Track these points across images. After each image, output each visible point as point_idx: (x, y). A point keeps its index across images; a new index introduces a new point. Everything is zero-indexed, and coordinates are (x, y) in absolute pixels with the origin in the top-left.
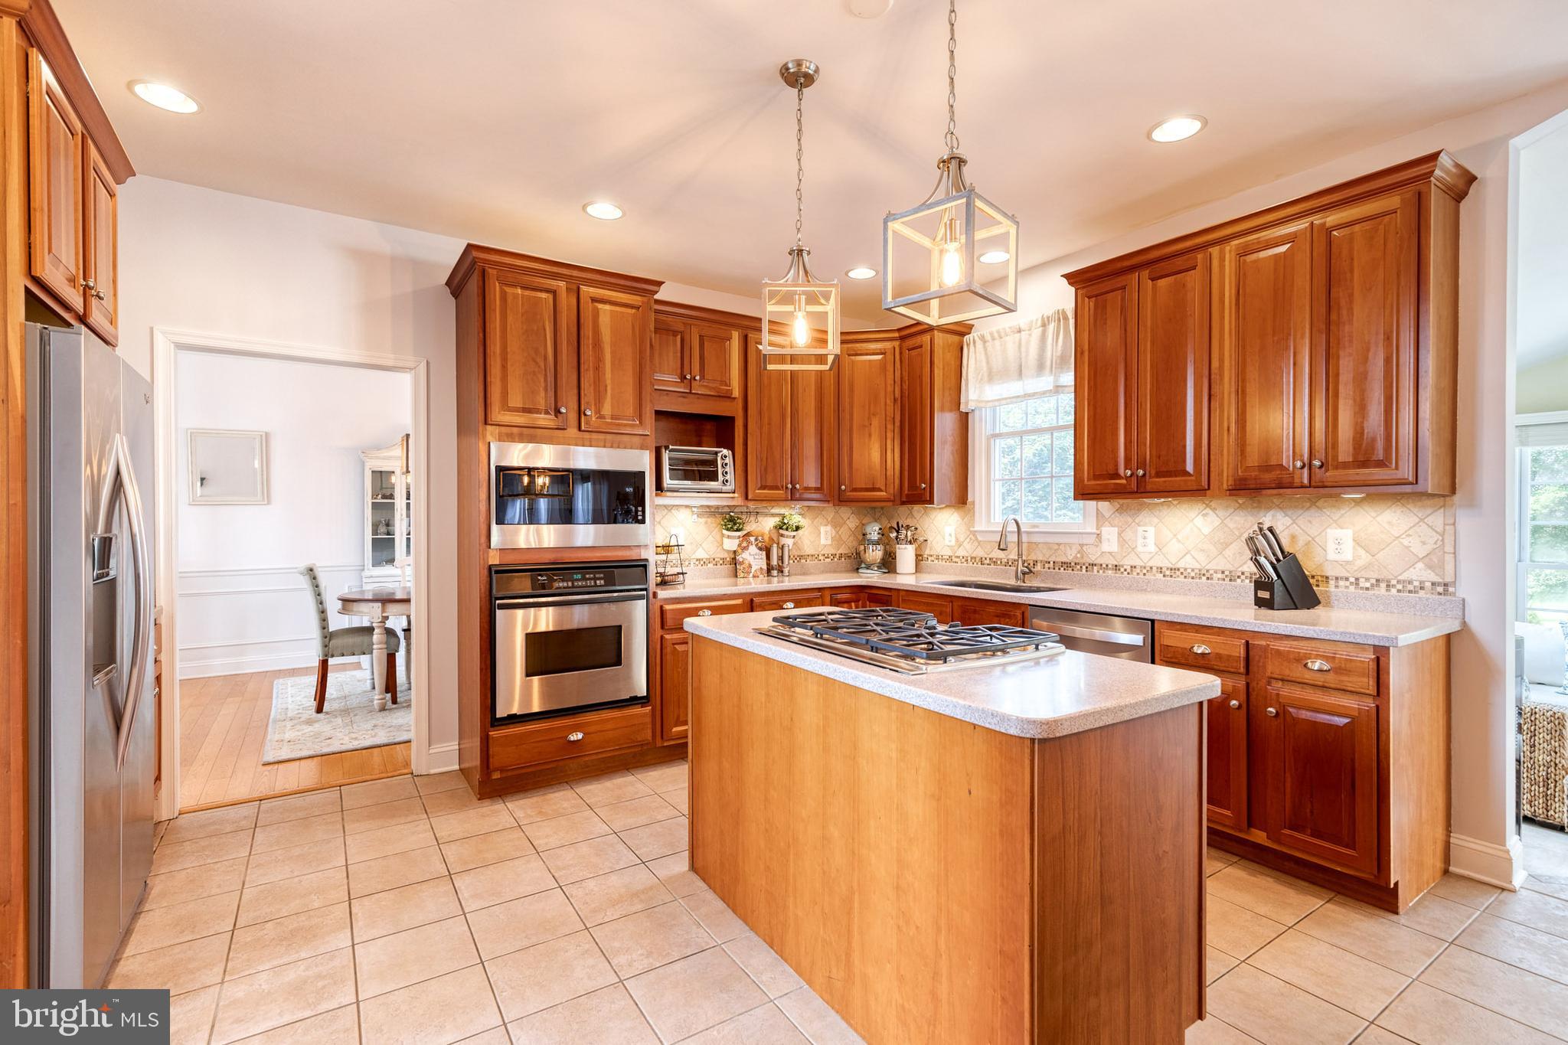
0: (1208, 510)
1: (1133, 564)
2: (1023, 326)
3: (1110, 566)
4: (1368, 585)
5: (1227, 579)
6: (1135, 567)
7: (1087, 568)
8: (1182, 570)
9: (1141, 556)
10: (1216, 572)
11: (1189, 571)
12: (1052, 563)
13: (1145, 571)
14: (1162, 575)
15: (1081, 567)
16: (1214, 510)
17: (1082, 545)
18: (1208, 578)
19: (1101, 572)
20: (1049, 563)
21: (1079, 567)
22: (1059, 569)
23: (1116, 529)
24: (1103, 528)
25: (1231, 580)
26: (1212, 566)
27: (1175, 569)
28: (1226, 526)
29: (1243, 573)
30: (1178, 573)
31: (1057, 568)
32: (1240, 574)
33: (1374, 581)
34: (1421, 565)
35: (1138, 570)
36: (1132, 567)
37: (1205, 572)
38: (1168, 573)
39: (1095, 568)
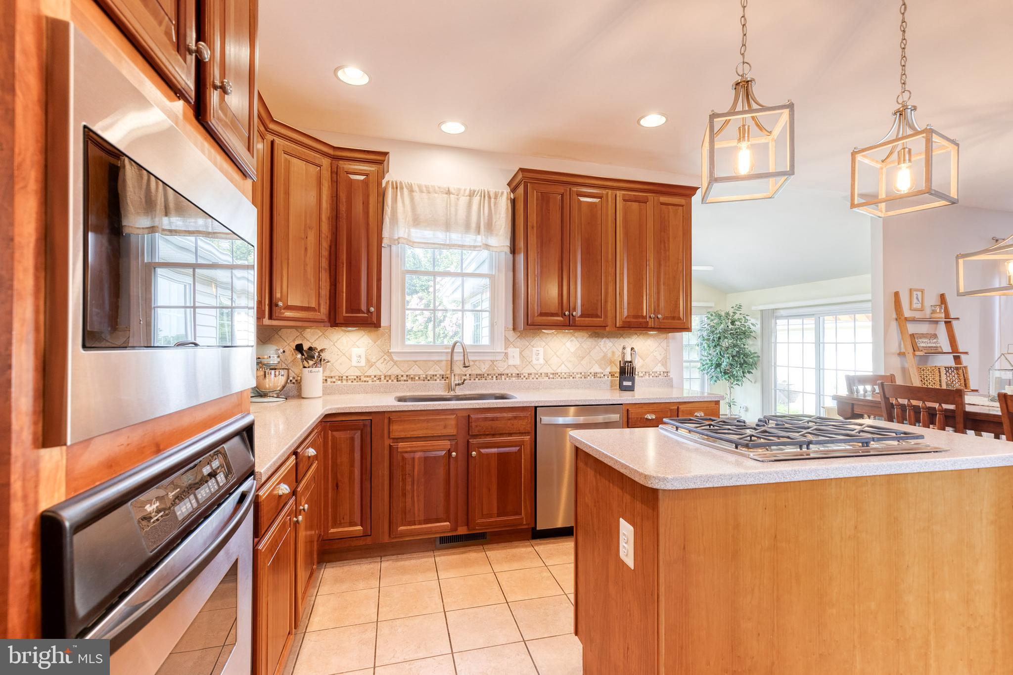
0: (573, 338)
1: (530, 372)
2: (452, 190)
3: (514, 375)
4: (642, 375)
5: (583, 377)
6: (531, 374)
7: (497, 377)
8: (559, 374)
9: (535, 367)
10: (577, 374)
11: (563, 374)
12: (468, 375)
13: (537, 376)
14: (548, 378)
15: (492, 377)
16: (576, 338)
17: (493, 361)
18: (573, 378)
19: (507, 379)
20: (466, 375)
21: (490, 377)
22: (475, 380)
23: (518, 349)
24: (509, 349)
25: (585, 378)
26: (575, 370)
27: (555, 374)
28: (583, 347)
29: (591, 373)
30: (557, 376)
31: (472, 379)
32: (589, 374)
33: (644, 373)
34: (659, 364)
35: (533, 376)
36: (529, 374)
37: (571, 374)
38: (551, 376)
39: (503, 376)
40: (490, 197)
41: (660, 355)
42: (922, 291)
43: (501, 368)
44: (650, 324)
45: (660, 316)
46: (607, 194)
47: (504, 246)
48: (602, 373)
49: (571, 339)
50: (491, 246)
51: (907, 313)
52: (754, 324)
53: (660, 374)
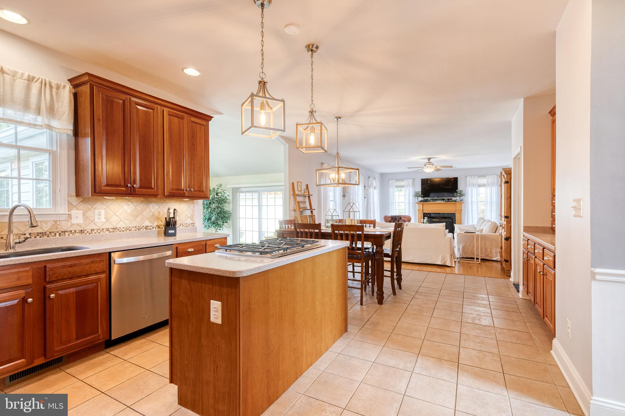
0: (129, 203)
1: (93, 228)
3: (77, 231)
5: (137, 230)
6: (94, 230)
7: (60, 234)
8: (118, 229)
9: (98, 224)
10: (133, 228)
11: (122, 228)
13: (99, 231)
14: (109, 232)
15: (55, 234)
16: (132, 202)
17: (55, 222)
18: (130, 230)
22: (36, 238)
23: (81, 211)
24: (72, 211)
25: (139, 230)
26: (131, 225)
27: (115, 228)
28: (137, 209)
29: (143, 227)
31: (33, 237)
32: (142, 227)
34: (189, 219)
35: (95, 231)
36: (92, 230)
37: (128, 228)
38: (112, 230)
39: (66, 233)
40: (51, 87)
41: (190, 213)
42: (301, 183)
43: (65, 226)
44: (186, 194)
45: (192, 190)
46: (157, 108)
47: (67, 129)
48: (152, 226)
49: (128, 203)
50: (53, 127)
51: (297, 192)
52: (228, 195)
53: (189, 225)
